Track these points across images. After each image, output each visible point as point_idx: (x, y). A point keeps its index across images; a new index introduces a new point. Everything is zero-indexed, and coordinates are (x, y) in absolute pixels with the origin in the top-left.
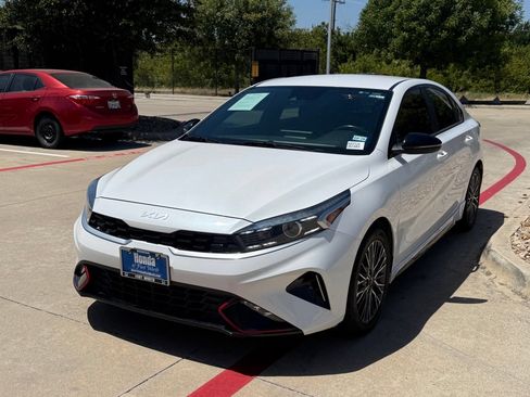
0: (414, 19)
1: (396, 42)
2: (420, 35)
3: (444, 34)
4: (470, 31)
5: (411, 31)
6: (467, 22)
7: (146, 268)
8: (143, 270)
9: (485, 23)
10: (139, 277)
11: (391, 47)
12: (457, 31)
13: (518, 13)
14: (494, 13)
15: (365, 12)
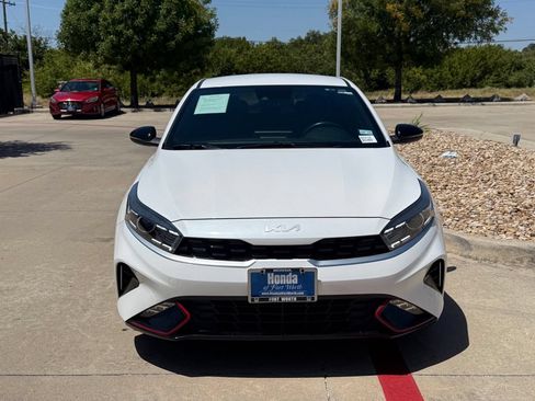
0: (120, 22)
1: (103, 46)
2: (129, 39)
3: (154, 38)
4: (179, 36)
5: (119, 34)
6: (175, 28)
7: (284, 288)
8: (280, 291)
9: (190, 29)
10: (275, 300)
11: (99, 51)
12: (165, 36)
13: (212, 21)
14: (196, 20)
15: (66, 13)
